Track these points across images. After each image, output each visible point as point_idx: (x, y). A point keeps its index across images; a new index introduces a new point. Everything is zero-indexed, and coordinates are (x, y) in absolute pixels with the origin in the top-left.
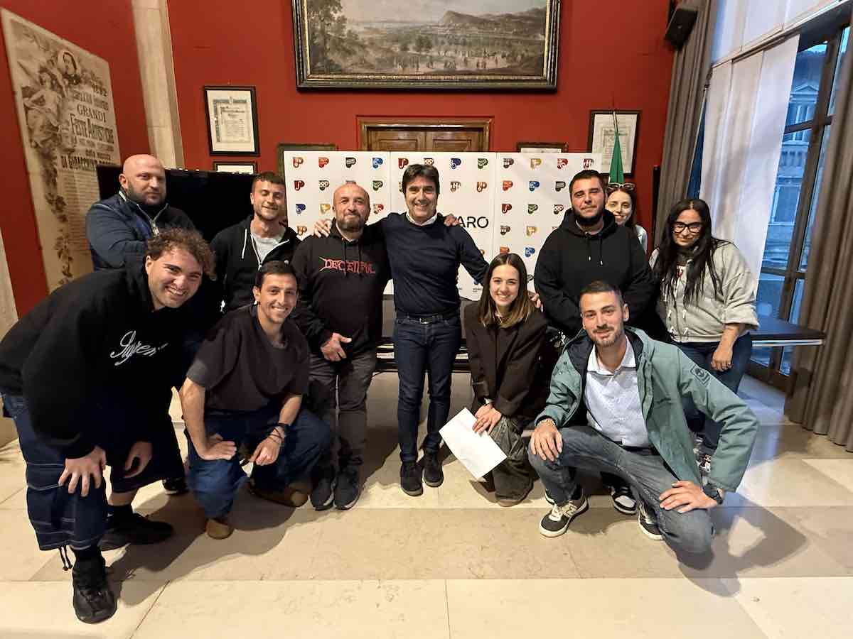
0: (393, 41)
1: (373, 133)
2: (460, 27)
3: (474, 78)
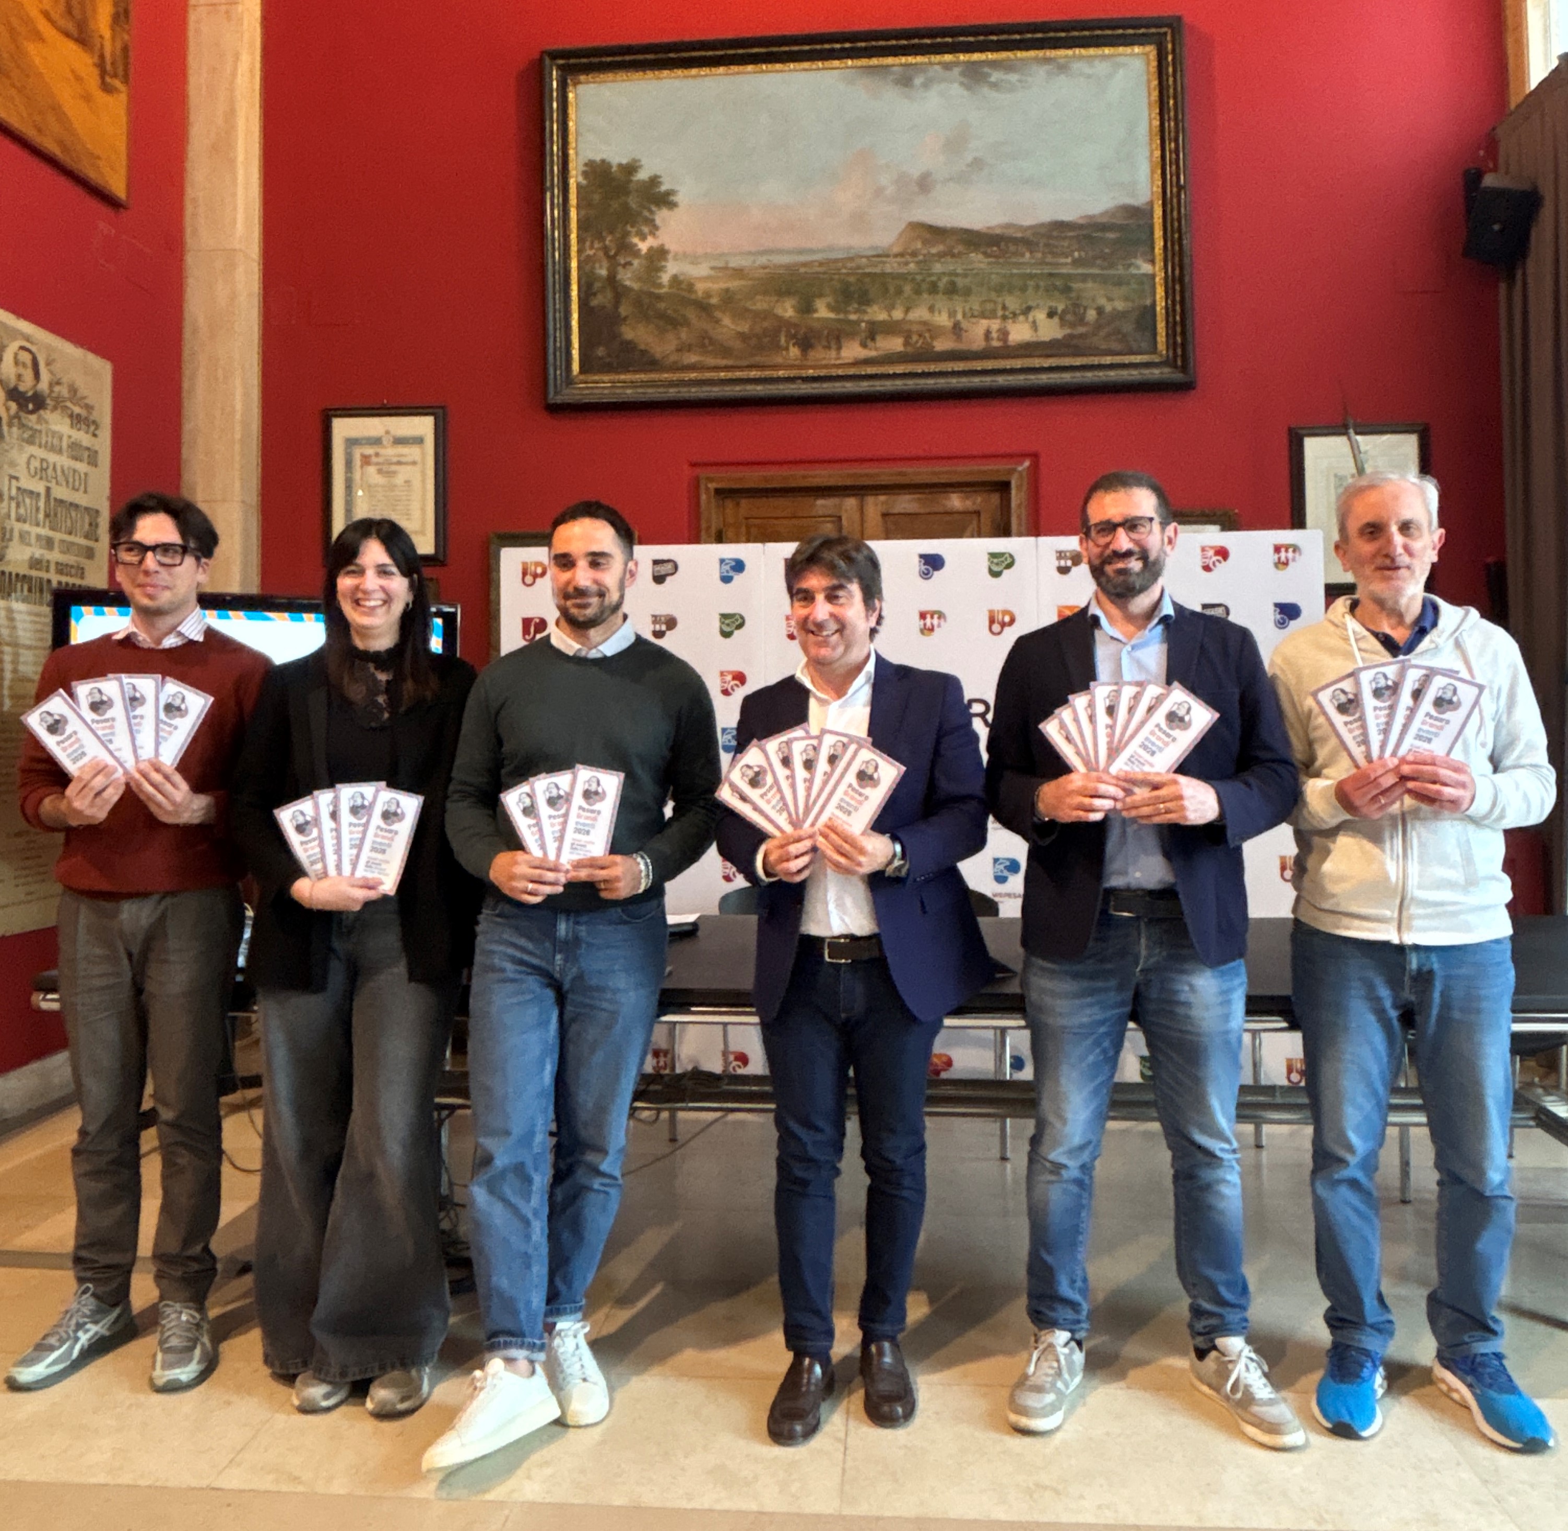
0: (779, 293)
1: (729, 504)
2: (941, 255)
3: (978, 365)
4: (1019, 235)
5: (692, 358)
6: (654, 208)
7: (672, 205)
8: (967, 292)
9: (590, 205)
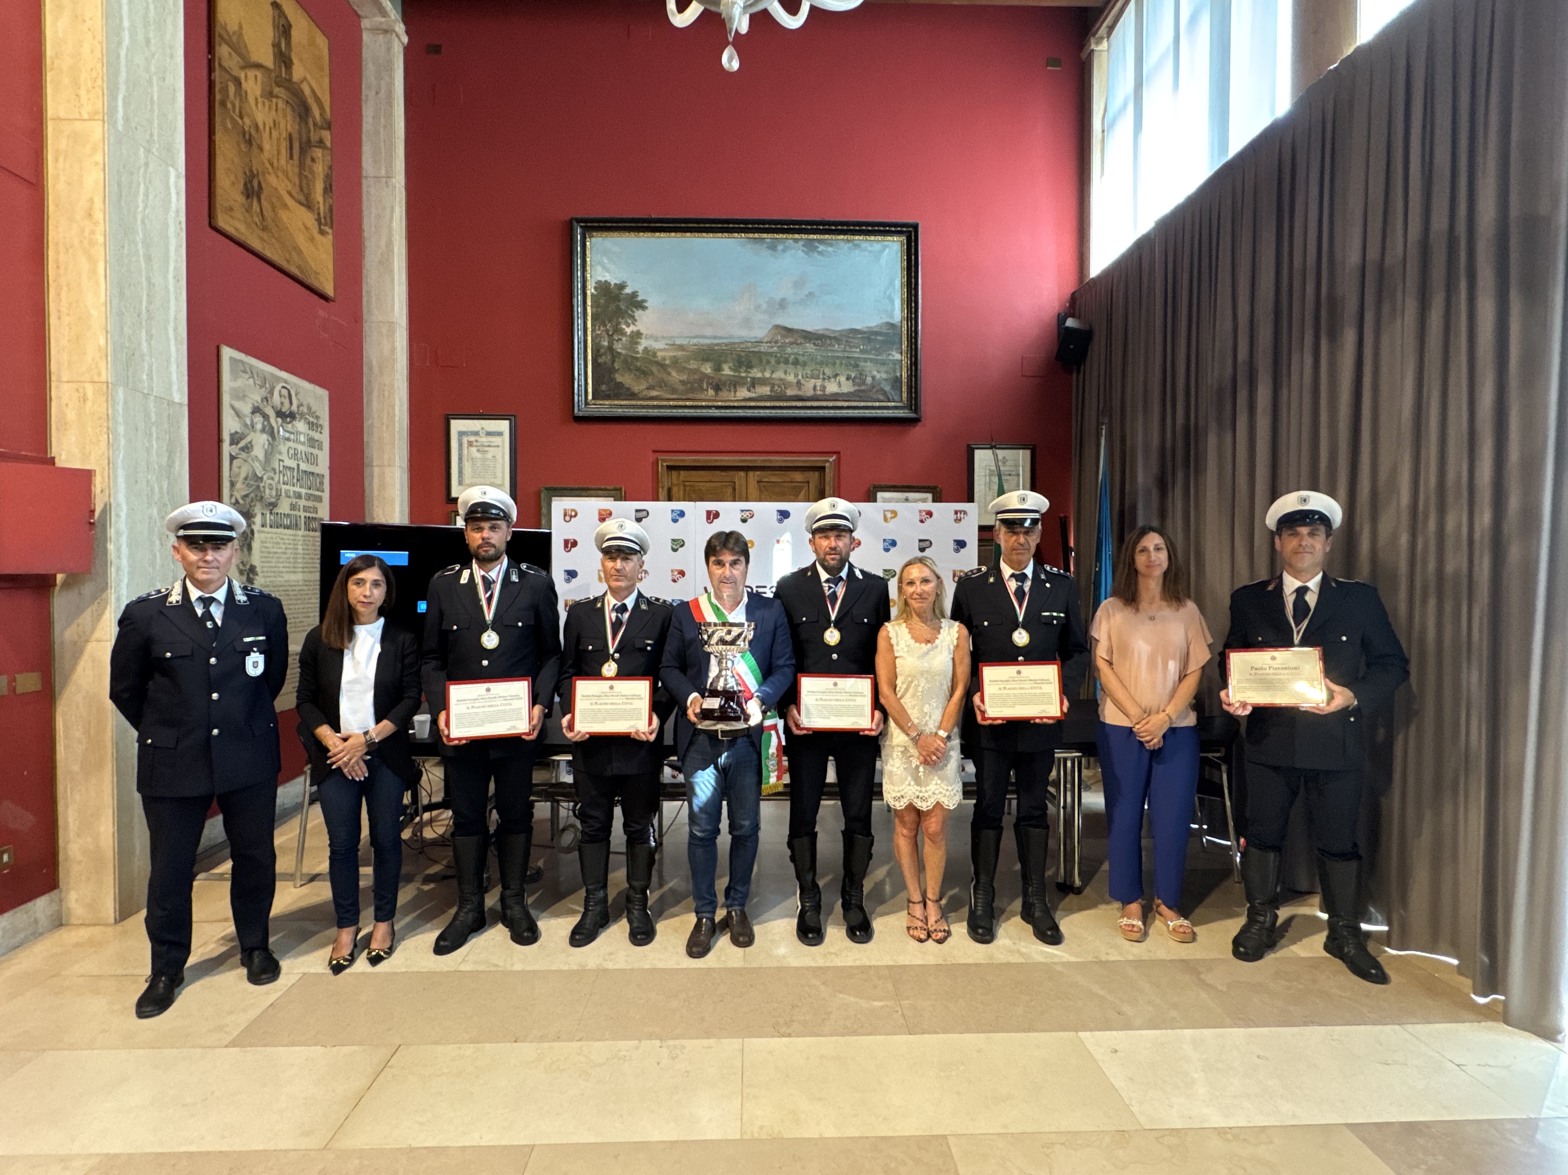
0: (703, 360)
1: (674, 473)
2: (791, 343)
3: (809, 404)
4: (832, 335)
5: (654, 393)
6: (635, 310)
7: (644, 308)
8: (804, 364)
9: (598, 307)
